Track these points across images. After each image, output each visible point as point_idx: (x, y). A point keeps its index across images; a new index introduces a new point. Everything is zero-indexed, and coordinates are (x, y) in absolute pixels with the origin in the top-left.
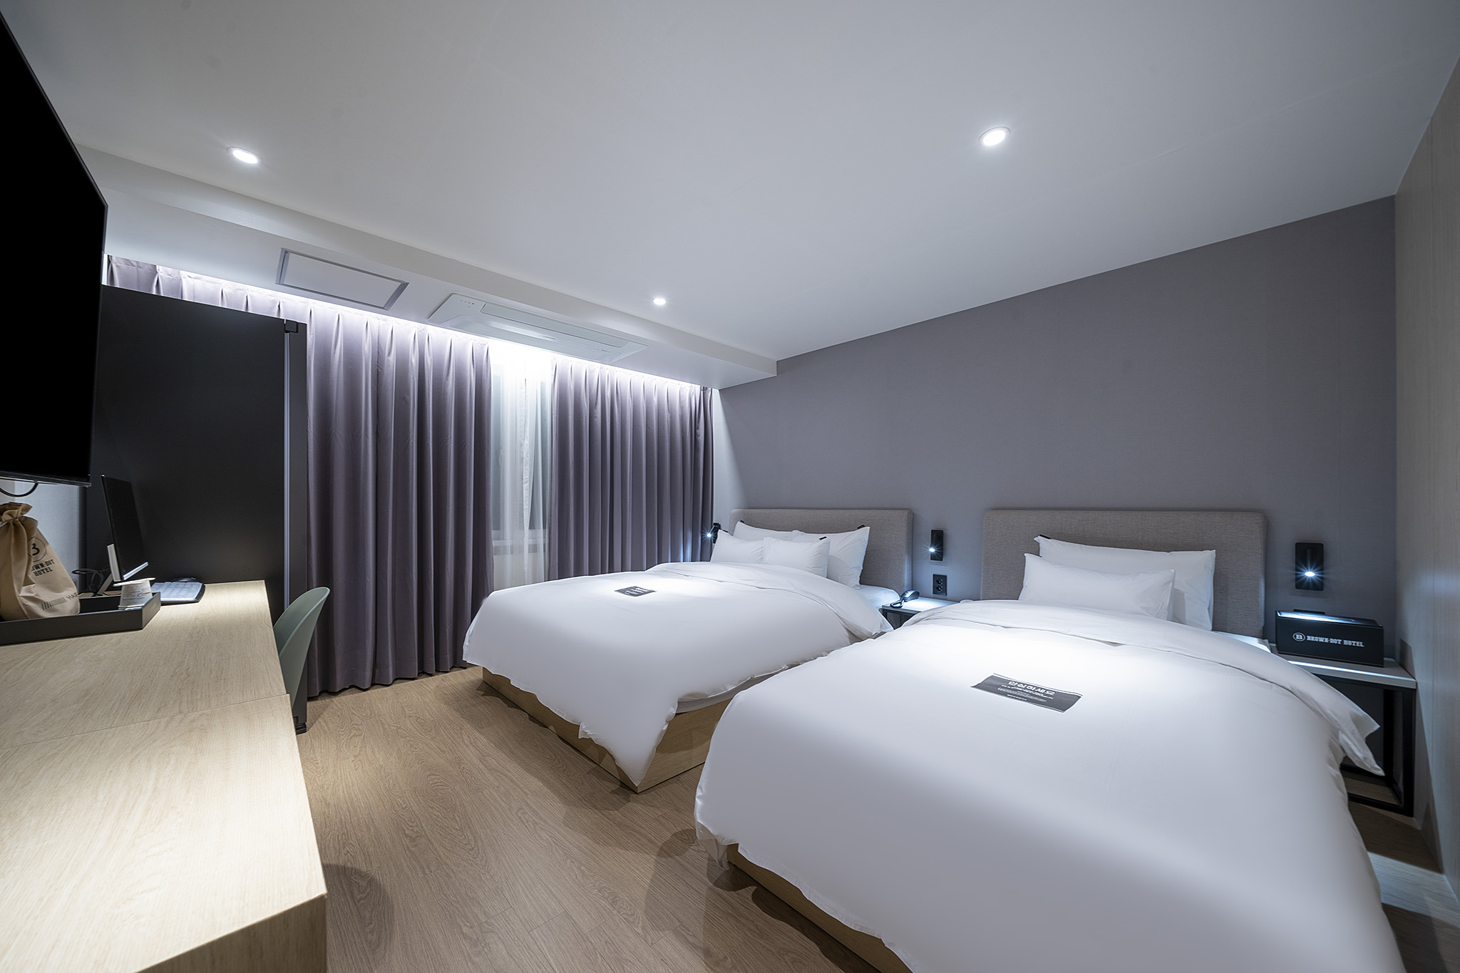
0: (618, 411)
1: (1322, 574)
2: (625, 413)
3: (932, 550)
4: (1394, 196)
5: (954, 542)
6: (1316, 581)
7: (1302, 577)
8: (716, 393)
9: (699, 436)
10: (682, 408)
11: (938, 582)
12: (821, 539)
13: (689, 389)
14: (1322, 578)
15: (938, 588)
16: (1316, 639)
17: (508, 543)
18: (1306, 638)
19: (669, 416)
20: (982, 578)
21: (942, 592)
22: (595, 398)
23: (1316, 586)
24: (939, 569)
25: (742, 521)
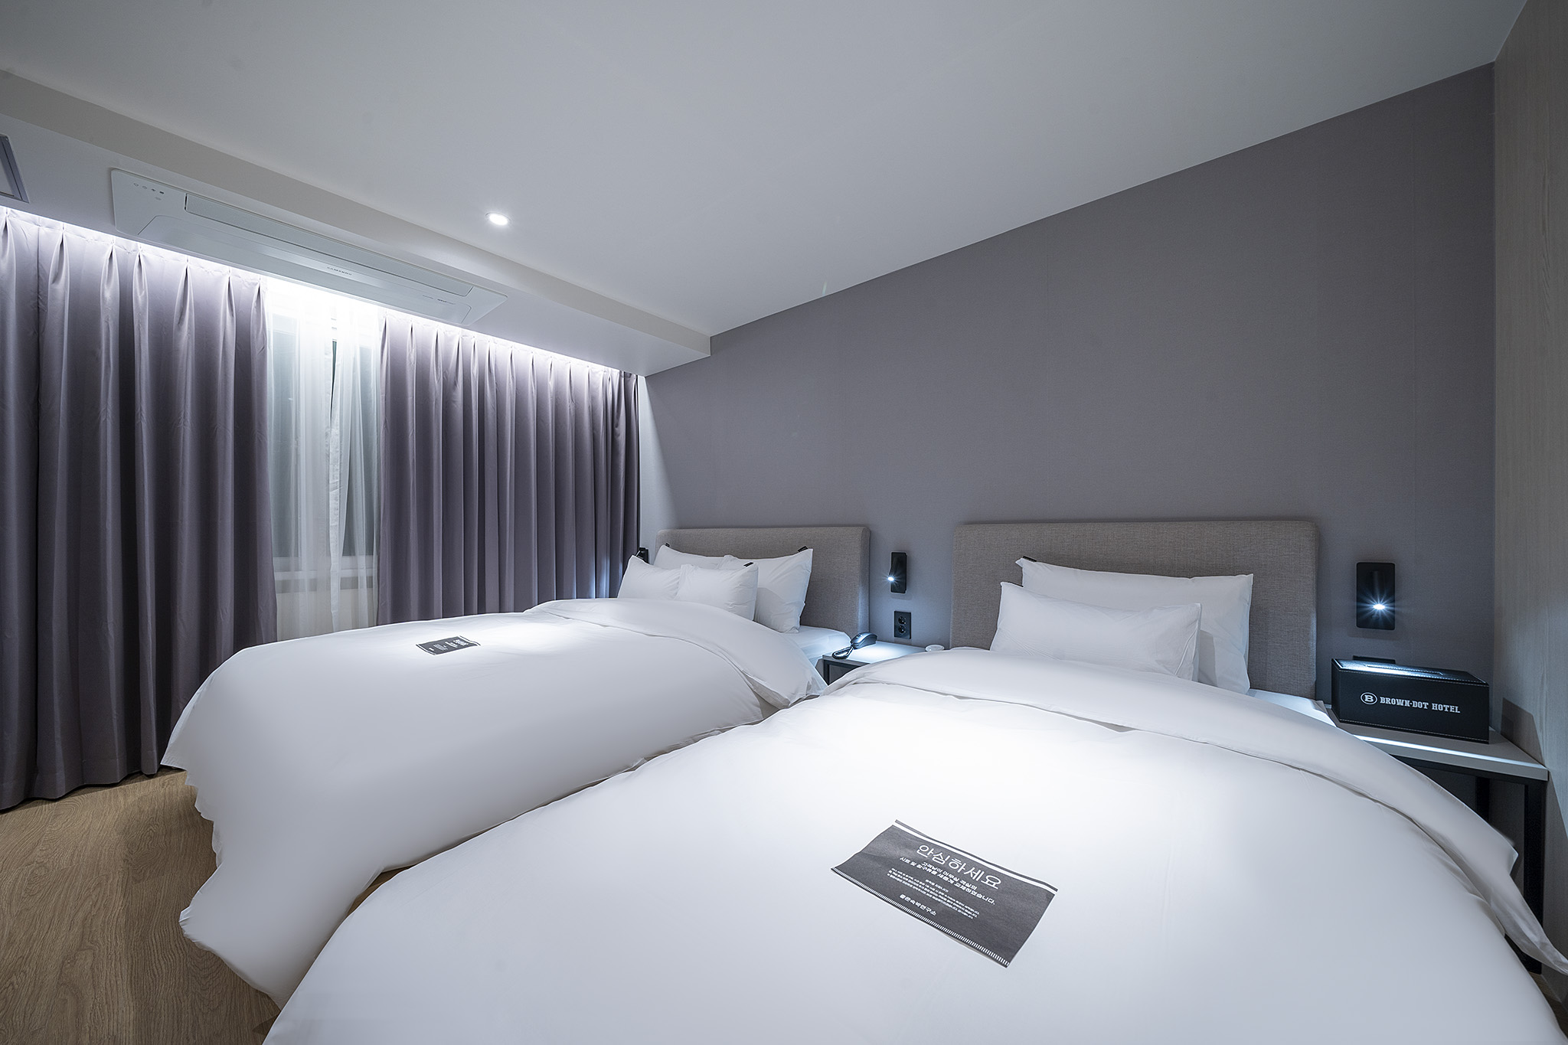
0: (492, 396)
1: (1394, 606)
2: (504, 400)
3: (891, 579)
4: (1492, 64)
5: (922, 568)
6: (1387, 617)
7: (1367, 612)
8: (642, 380)
9: (619, 435)
10: (593, 398)
11: (900, 621)
12: (747, 565)
13: (602, 373)
14: (1393, 611)
15: (900, 630)
16: (1393, 702)
17: (304, 575)
18: (1379, 700)
19: (572, 407)
20: (952, 615)
21: (905, 635)
22: (454, 375)
23: (1386, 624)
24: (901, 604)
25: (667, 545)
